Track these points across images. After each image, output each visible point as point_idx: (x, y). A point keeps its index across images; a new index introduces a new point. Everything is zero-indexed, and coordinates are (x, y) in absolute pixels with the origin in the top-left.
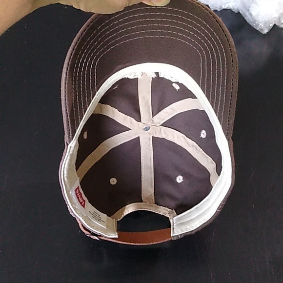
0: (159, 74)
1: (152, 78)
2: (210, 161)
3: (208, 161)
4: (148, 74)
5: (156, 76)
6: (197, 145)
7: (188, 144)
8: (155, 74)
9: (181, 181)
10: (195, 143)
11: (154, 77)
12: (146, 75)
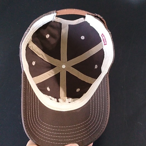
0: (57, 101)
1: (60, 98)
2: (31, 48)
3: (32, 47)
4: (62, 100)
5: (59, 100)
6: (37, 55)
7: (42, 55)
8: (59, 101)
9: (47, 35)
10: (39, 56)
11: (59, 99)
12: (64, 100)
